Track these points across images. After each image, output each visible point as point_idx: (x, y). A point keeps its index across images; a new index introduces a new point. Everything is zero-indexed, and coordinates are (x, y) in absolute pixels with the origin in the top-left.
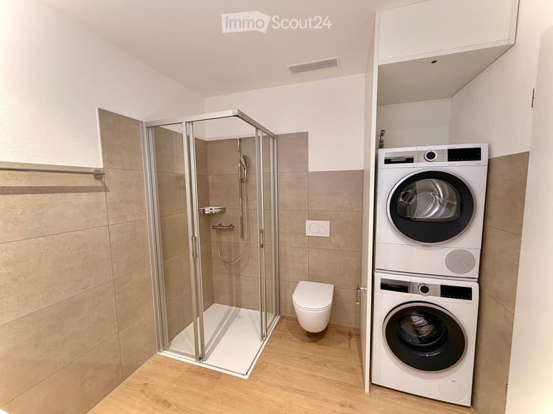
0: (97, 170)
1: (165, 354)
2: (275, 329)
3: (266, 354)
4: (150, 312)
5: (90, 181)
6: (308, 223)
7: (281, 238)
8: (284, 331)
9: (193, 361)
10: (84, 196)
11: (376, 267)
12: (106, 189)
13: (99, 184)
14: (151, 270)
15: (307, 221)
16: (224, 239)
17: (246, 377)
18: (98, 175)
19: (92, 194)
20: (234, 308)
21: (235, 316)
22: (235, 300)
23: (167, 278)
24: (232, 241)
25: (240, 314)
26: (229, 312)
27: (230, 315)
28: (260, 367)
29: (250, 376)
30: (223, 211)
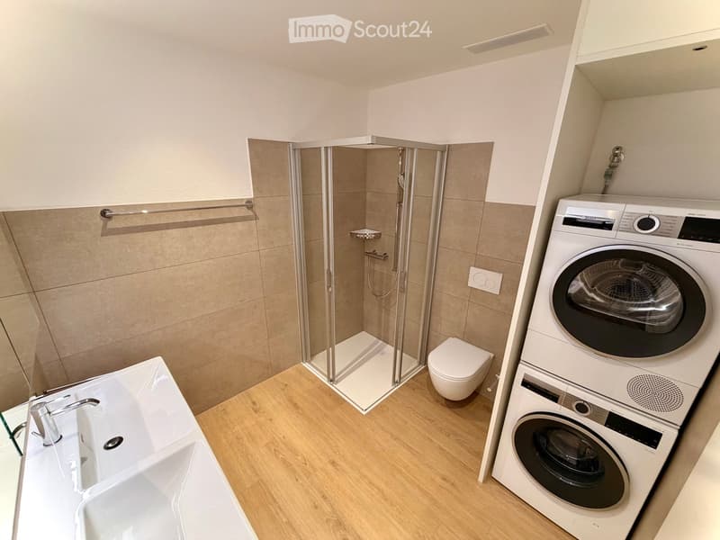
0: (249, 201)
1: (306, 365)
2: (413, 378)
3: (392, 398)
4: (295, 327)
5: (245, 212)
6: (473, 270)
7: (437, 282)
8: (421, 383)
9: (325, 380)
10: (240, 226)
11: (522, 358)
12: (256, 218)
13: (250, 213)
14: (296, 293)
15: (472, 268)
16: (377, 267)
17: (364, 413)
18: (249, 204)
19: (246, 223)
20: (381, 342)
21: (378, 351)
22: (382, 335)
23: (310, 302)
24: (385, 272)
25: (385, 350)
26: (375, 343)
27: (376, 346)
28: (380, 409)
29: (368, 414)
30: (378, 236)
